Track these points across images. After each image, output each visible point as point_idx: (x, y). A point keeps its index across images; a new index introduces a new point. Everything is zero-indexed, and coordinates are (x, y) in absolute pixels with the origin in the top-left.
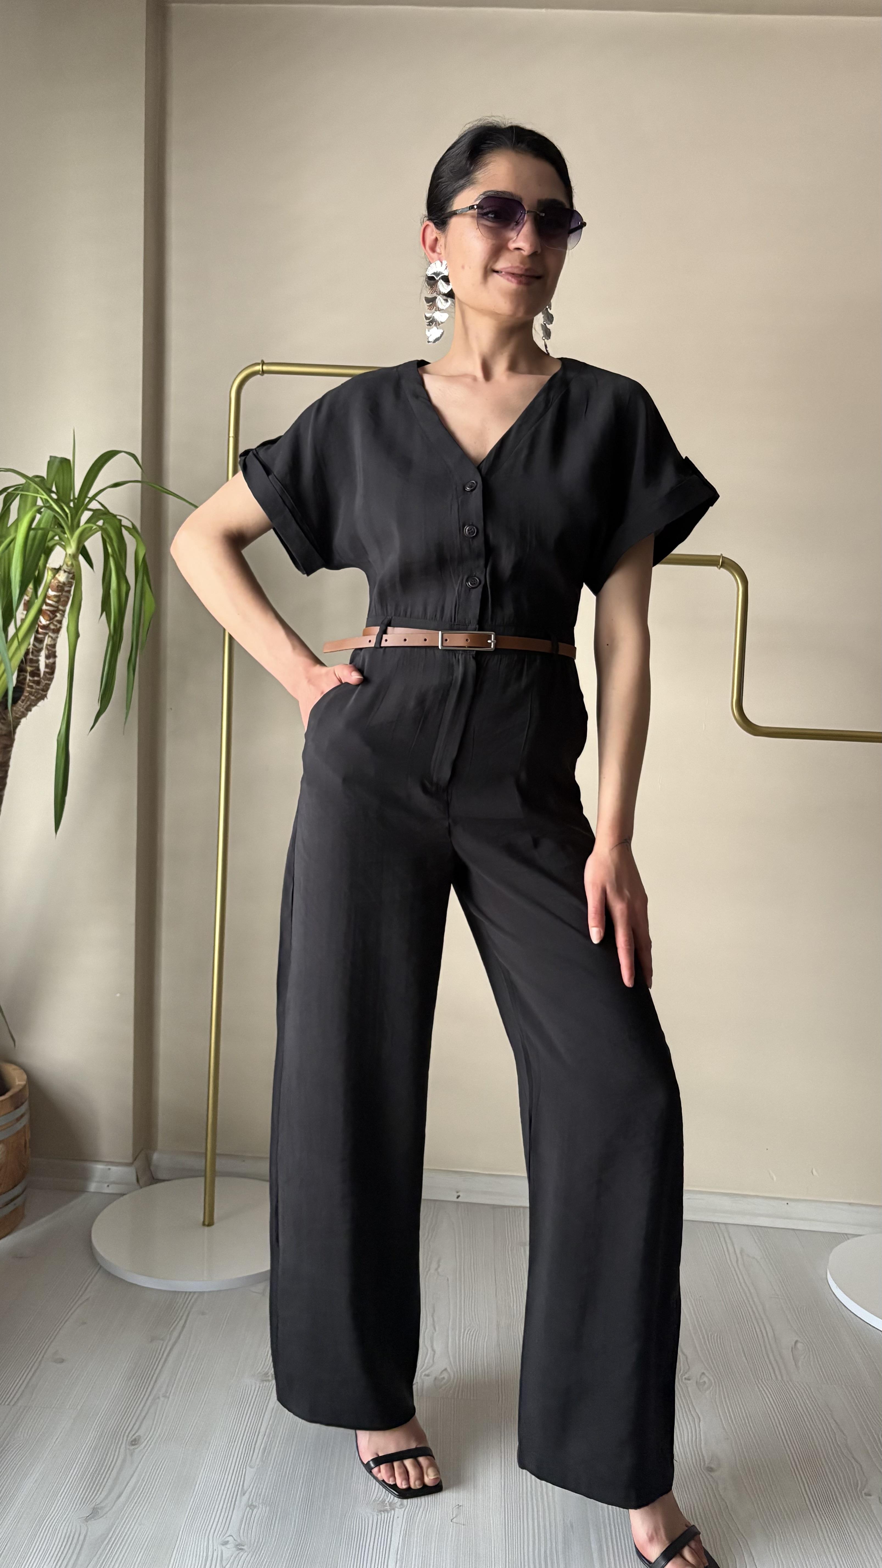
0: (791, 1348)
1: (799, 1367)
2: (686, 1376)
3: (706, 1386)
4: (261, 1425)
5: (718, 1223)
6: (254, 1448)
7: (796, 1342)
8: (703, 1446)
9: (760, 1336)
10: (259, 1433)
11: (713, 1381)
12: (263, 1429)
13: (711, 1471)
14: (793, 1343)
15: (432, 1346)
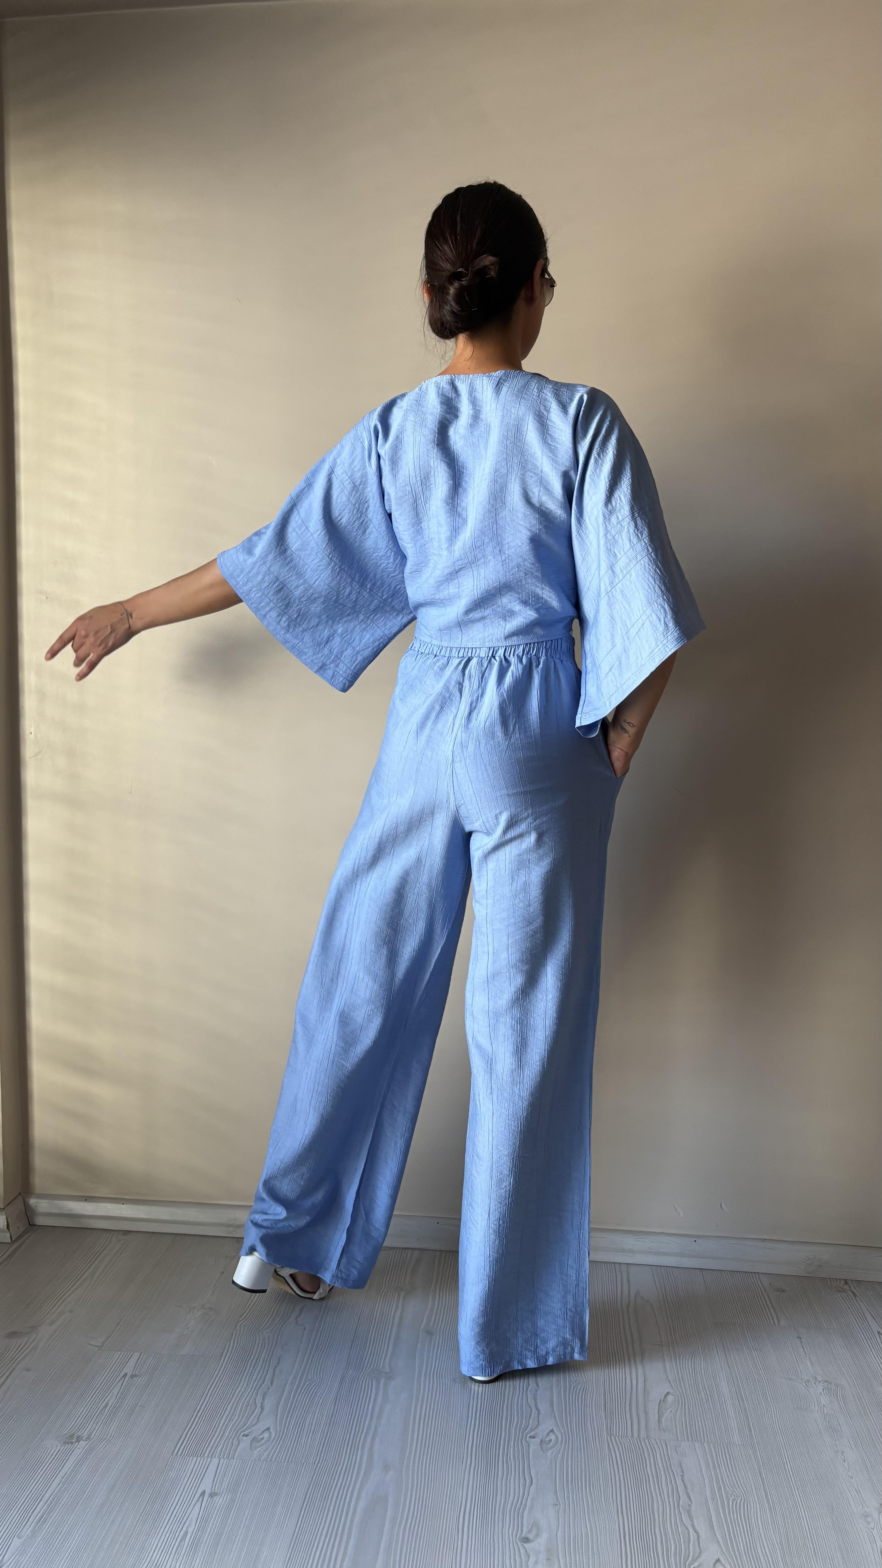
0: (659, 1401)
1: (662, 1422)
2: (532, 1434)
3: (551, 1443)
4: (46, 1492)
5: (620, 1263)
6: (30, 1517)
7: (668, 1393)
8: (526, 1512)
9: (629, 1387)
10: (41, 1501)
11: (560, 1439)
12: (46, 1496)
13: (525, 1542)
14: (663, 1396)
15: (262, 1403)
